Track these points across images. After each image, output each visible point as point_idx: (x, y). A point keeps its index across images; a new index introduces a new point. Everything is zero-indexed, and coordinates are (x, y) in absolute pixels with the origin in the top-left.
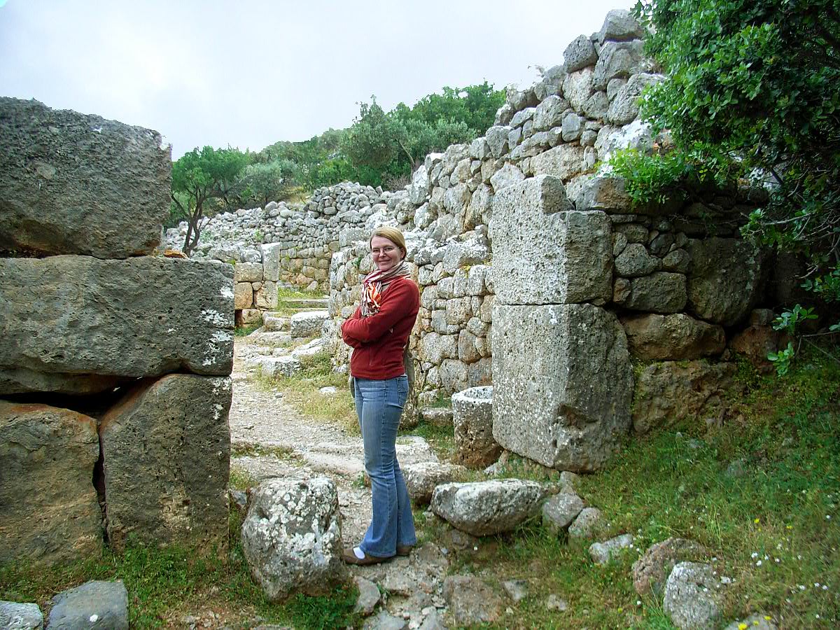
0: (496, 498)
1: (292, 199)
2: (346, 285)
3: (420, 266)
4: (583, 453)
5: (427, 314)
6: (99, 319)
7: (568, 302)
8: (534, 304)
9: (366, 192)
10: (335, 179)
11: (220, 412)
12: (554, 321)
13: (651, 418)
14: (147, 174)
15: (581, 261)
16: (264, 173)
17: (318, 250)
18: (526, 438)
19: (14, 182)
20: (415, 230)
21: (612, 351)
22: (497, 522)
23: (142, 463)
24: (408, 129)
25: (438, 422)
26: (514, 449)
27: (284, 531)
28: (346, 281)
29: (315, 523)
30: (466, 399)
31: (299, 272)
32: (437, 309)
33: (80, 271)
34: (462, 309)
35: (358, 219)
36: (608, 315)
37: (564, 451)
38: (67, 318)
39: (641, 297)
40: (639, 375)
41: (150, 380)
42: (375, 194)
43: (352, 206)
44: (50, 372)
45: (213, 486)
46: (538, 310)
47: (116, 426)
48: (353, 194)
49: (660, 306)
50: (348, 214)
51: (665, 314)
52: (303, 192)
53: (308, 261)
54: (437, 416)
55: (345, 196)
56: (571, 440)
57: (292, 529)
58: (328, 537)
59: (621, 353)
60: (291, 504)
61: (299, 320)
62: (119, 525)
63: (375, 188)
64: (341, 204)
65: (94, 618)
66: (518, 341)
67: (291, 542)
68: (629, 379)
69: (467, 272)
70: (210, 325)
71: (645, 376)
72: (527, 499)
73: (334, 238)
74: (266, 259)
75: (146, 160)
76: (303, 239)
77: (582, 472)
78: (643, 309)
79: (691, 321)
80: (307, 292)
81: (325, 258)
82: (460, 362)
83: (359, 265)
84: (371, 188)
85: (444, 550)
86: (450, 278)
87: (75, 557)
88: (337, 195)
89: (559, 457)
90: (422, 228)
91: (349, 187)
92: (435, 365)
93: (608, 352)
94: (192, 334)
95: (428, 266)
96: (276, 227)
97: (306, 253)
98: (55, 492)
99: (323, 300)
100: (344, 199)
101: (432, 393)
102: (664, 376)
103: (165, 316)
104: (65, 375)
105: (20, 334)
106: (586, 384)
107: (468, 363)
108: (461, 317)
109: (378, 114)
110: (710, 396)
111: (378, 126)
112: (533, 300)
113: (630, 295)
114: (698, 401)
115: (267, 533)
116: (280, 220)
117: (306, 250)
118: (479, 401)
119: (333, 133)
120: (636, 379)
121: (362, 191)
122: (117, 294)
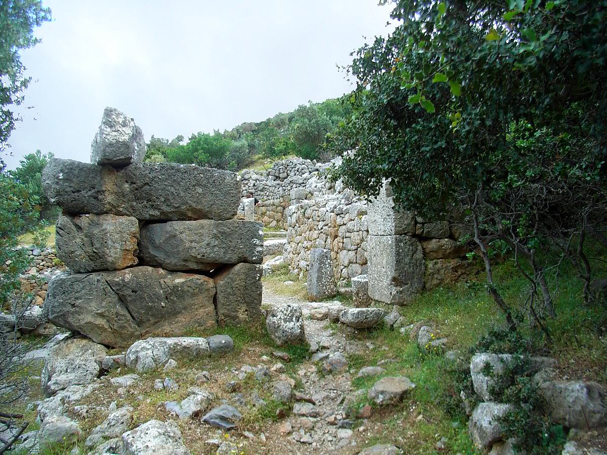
0: (365, 313)
1: (255, 164)
2: (297, 224)
3: (337, 215)
4: (402, 297)
5: (341, 240)
6: (216, 243)
7: (395, 234)
8: (383, 235)
9: (306, 164)
10: (285, 153)
11: (259, 277)
12: (390, 242)
13: (433, 283)
14: (232, 190)
15: (400, 217)
16: (236, 147)
17: (277, 201)
18: (381, 293)
19: (189, 195)
20: (335, 194)
21: (415, 255)
22: (365, 323)
23: (231, 295)
24: (333, 123)
25: (347, 294)
26: (376, 299)
27: (282, 321)
28: (297, 223)
29: (294, 318)
30: (358, 280)
31: (264, 215)
32: (346, 237)
33: (210, 225)
34: (359, 238)
35: (301, 181)
36: (414, 239)
37: (395, 296)
38: (206, 242)
39: (428, 232)
40: (427, 265)
41: (234, 265)
42: (312, 165)
43: (298, 173)
44: (199, 262)
45: (257, 304)
46: (385, 237)
47: (222, 281)
48: (298, 165)
49: (436, 235)
50: (295, 178)
51: (440, 239)
52: (262, 159)
53: (270, 208)
54: (346, 291)
55: (293, 166)
56: (397, 292)
57: (285, 321)
58: (299, 324)
59: (419, 255)
60: (285, 312)
61: (268, 245)
62: (223, 318)
63: (312, 161)
64: (290, 171)
65: (223, 342)
66: (377, 252)
67: (285, 325)
68: (423, 266)
69: (361, 219)
70: (255, 245)
71: (430, 265)
72: (378, 315)
73: (286, 194)
74: (246, 208)
75: (232, 185)
76: (267, 194)
77: (402, 305)
78: (429, 237)
79: (452, 241)
80: (270, 228)
81: (281, 206)
82: (358, 264)
83: (304, 214)
84: (309, 161)
85: (344, 335)
86: (353, 222)
87: (208, 328)
88: (288, 165)
89: (393, 299)
90: (340, 192)
91: (295, 161)
92: (346, 267)
93: (413, 255)
94: (248, 248)
95: (341, 215)
96: (249, 186)
97: (269, 203)
98: (201, 305)
99: (281, 233)
100: (292, 168)
101: (344, 281)
102: (439, 265)
103: (239, 241)
104: (203, 263)
105: (191, 248)
106: (403, 268)
107: (362, 265)
108: (358, 241)
109: (313, 113)
110: (461, 275)
111: (314, 121)
112: (383, 233)
113: (423, 231)
114: (455, 276)
115: (276, 322)
116: (252, 182)
117: (269, 201)
118: (363, 281)
119: (282, 117)
120: (426, 267)
121: (303, 163)
122: (223, 233)
